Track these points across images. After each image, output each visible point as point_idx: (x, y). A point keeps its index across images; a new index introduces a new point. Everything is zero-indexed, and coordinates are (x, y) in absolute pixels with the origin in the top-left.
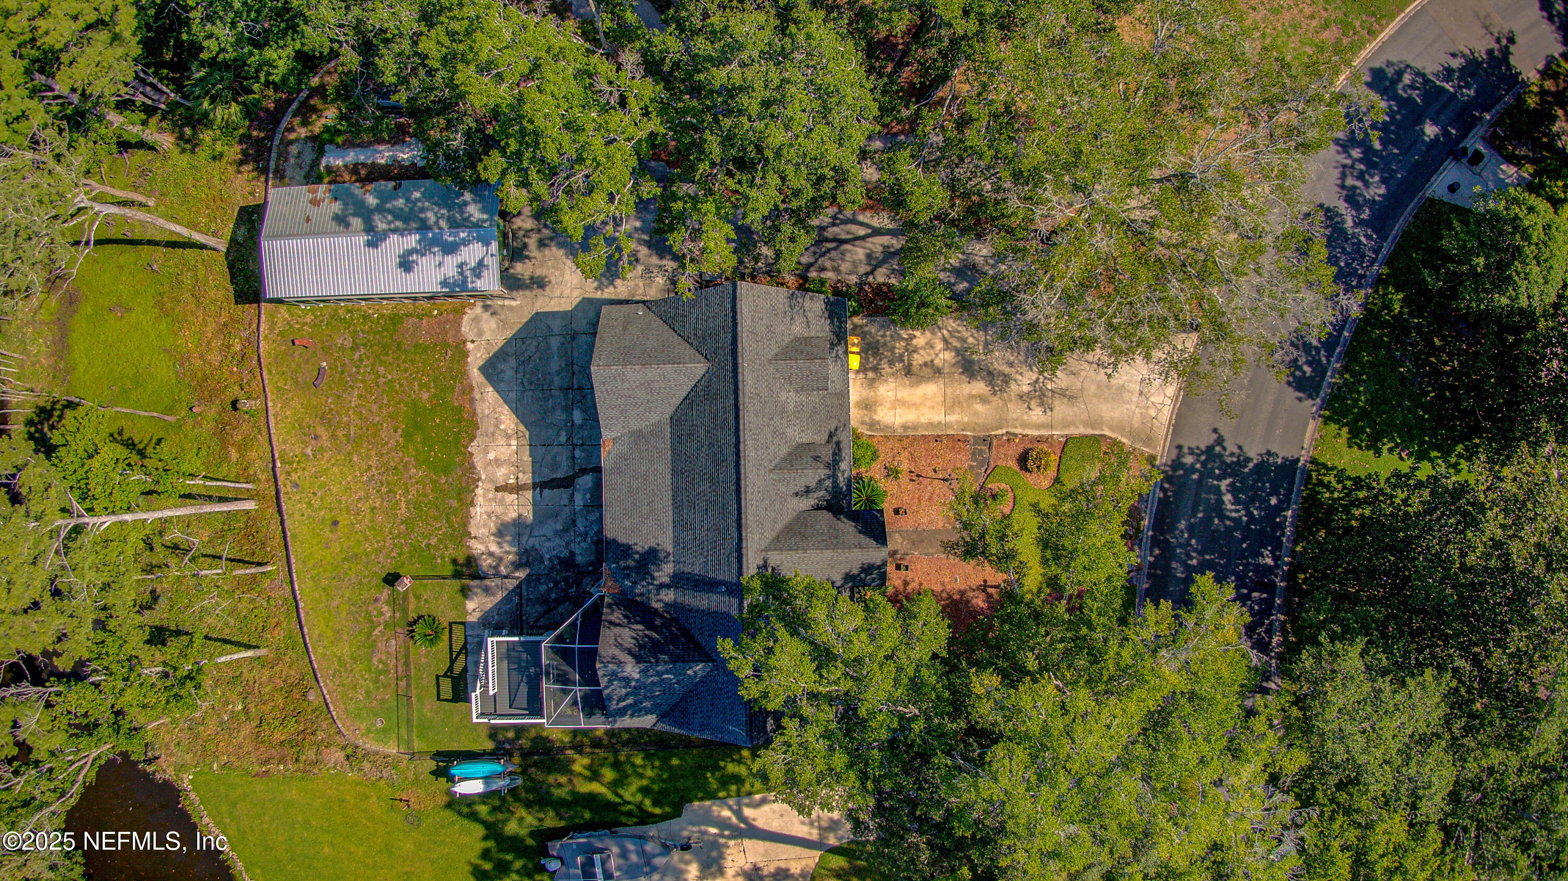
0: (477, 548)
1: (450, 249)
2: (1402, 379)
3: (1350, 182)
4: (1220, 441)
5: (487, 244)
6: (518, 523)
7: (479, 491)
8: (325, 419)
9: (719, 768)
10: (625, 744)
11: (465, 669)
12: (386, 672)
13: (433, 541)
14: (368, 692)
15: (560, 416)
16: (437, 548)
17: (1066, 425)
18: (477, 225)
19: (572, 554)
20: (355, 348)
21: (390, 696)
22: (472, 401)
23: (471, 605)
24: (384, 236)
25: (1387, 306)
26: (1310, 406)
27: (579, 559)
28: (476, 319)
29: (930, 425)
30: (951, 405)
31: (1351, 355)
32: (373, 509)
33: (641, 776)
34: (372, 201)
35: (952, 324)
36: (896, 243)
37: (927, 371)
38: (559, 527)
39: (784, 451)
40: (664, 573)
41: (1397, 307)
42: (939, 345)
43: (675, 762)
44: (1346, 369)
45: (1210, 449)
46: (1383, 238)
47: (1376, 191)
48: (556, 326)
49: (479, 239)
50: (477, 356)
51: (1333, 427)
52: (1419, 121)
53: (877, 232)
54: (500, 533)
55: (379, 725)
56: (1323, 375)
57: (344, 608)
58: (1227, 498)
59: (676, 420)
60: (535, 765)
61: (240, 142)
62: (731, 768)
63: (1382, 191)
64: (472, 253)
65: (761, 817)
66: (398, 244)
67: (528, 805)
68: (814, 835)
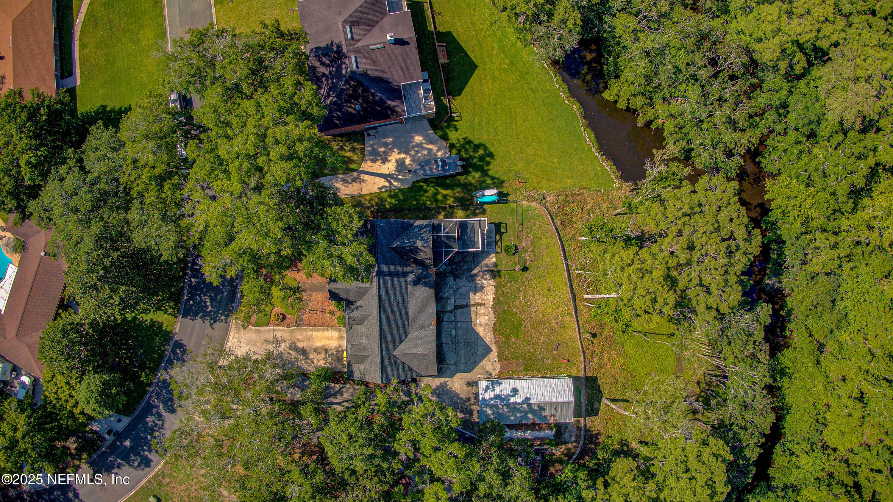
0: (492, 282)
1: (497, 397)
2: (141, 347)
3: (160, 423)
4: (211, 325)
5: (483, 399)
6: (475, 292)
7: (491, 303)
8: (554, 330)
9: (398, 200)
10: (433, 209)
11: (496, 235)
12: (527, 233)
13: (509, 284)
14: (535, 225)
15: (460, 333)
16: (508, 281)
17: (268, 330)
18: (487, 406)
19: (455, 280)
20: (543, 359)
21: (526, 224)
22: (495, 338)
23: (494, 260)
24: (524, 402)
25: (147, 375)
26: (177, 338)
27: (452, 278)
28: (494, 370)
29: (318, 331)
30: (310, 338)
31: (161, 357)
32: (533, 296)
33: (427, 197)
34: (530, 416)
35: (310, 369)
36: (332, 399)
37: (320, 351)
38: (460, 290)
39: (366, 322)
40: (411, 277)
41: (143, 374)
42: (315, 360)
43: (414, 203)
44: (164, 351)
45: (215, 322)
46: (148, 401)
47: (150, 419)
48: (462, 367)
49: (486, 400)
50: (494, 355)
51: (169, 330)
52: (132, 447)
53: (339, 404)
54: (482, 288)
55: (530, 213)
56: (172, 349)
57: (544, 257)
58: (208, 304)
59: (407, 333)
60: (468, 200)
61: (599, 443)
62: (393, 201)
63: (148, 419)
64: (489, 395)
65: (382, 182)
66: (518, 399)
67: (471, 184)
68: (362, 176)
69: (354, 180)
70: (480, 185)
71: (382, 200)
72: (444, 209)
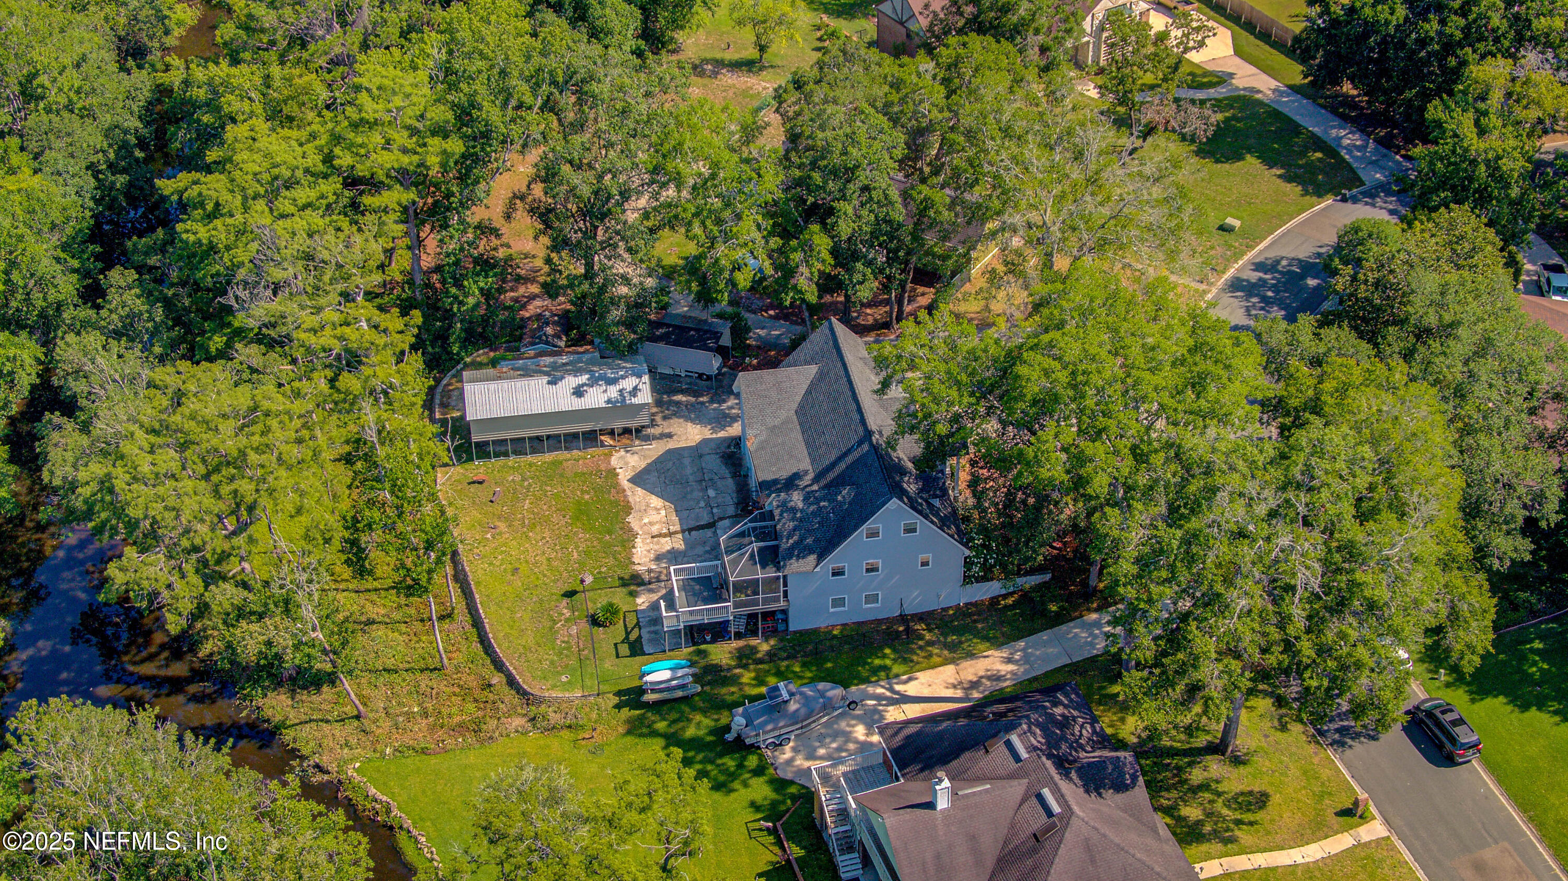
0: (640, 569)
1: (612, 382)
6: (673, 552)
7: (638, 540)
8: (502, 518)
9: (867, 664)
11: (639, 636)
12: (568, 648)
14: (552, 662)
15: (697, 494)
16: (607, 573)
18: (632, 368)
21: (572, 661)
22: (625, 496)
23: (639, 601)
24: (561, 379)
32: (548, 560)
38: (707, 549)
40: (806, 479)
43: (829, 665)
48: (686, 454)
49: (633, 375)
52: (1302, 279)
54: (658, 559)
55: (564, 679)
57: (528, 617)
59: (801, 411)
62: (877, 662)
64: (629, 383)
65: (911, 689)
66: (572, 381)
67: (704, 712)
68: (959, 693)
69: (974, 685)
70: (682, 713)
71: (905, 661)
72: (761, 661)
